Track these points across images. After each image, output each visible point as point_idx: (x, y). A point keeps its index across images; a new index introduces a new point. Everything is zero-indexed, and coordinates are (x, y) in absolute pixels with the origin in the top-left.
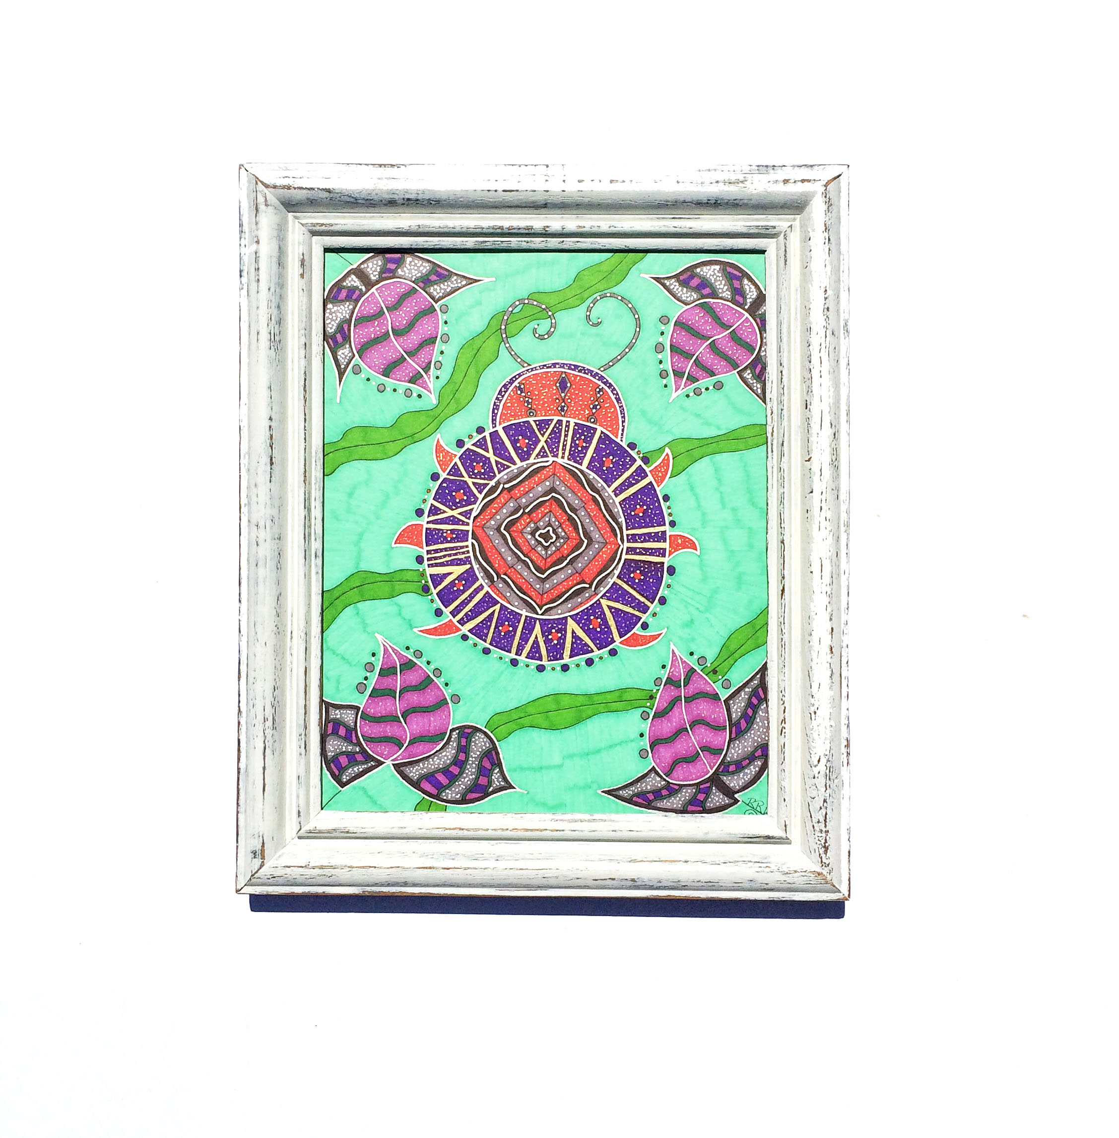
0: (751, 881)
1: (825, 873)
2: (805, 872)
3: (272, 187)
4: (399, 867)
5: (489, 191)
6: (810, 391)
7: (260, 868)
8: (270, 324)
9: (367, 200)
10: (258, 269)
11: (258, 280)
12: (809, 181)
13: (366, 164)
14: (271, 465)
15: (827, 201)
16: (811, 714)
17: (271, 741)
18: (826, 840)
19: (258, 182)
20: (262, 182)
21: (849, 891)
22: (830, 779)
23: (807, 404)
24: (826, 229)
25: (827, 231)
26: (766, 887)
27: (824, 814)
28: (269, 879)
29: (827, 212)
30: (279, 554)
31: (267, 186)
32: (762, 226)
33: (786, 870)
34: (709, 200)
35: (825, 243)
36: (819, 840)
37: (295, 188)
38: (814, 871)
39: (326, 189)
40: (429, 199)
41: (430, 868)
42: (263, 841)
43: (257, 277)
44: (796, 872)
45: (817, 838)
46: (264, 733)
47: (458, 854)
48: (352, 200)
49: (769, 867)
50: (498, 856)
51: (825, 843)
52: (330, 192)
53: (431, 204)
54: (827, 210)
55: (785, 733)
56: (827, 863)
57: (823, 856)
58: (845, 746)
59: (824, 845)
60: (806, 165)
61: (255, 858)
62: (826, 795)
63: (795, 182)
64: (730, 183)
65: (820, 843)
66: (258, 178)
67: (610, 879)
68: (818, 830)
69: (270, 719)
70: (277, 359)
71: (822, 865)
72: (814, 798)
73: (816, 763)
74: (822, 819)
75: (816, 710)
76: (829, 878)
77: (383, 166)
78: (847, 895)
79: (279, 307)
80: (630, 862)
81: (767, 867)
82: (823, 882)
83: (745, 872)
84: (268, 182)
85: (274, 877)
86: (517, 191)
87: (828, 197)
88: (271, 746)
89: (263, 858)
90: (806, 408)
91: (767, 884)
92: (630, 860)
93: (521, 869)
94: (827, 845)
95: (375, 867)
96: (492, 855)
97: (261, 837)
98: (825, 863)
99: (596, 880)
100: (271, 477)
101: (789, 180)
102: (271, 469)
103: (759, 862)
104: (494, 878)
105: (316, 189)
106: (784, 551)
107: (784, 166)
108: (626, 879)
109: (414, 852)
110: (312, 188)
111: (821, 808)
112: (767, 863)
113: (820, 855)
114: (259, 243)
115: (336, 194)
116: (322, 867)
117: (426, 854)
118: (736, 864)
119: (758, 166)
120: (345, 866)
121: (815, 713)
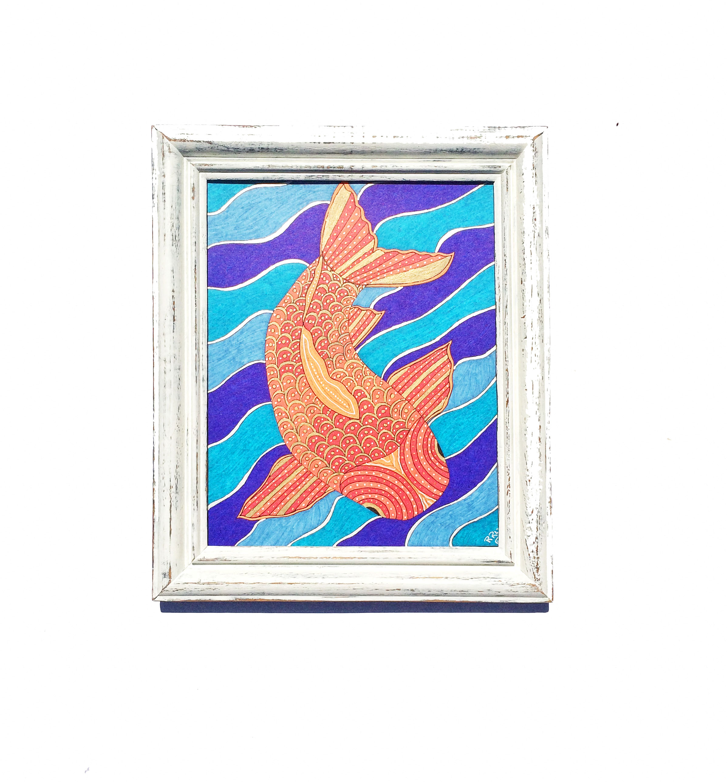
0: (489, 590)
1: (537, 585)
2: (524, 584)
3: (173, 140)
4: (259, 583)
5: (315, 143)
6: (524, 272)
7: (168, 584)
8: (172, 230)
9: (235, 148)
10: (165, 193)
11: (165, 201)
12: (522, 137)
13: (234, 126)
14: (174, 321)
15: (534, 150)
16: (526, 481)
17: (175, 501)
18: (537, 563)
19: (164, 137)
20: (166, 137)
21: (553, 596)
22: (539, 524)
23: (522, 281)
24: (534, 168)
25: (534, 169)
26: (499, 594)
27: (536, 546)
28: (174, 591)
29: (534, 157)
30: (179, 379)
31: (170, 140)
32: (492, 166)
33: (512, 583)
34: (457, 149)
35: (533, 177)
36: (533, 563)
37: (188, 141)
38: (530, 584)
39: (208, 141)
40: (276, 148)
41: (280, 583)
42: (170, 566)
43: (164, 199)
44: (518, 584)
45: (532, 562)
46: (170, 496)
47: (298, 574)
48: (226, 149)
49: (501, 581)
50: (324, 575)
51: (537, 566)
52: (211, 144)
53: (277, 151)
54: (534, 155)
55: (510, 494)
56: (539, 579)
57: (536, 574)
58: (549, 502)
59: (536, 567)
60: (520, 127)
61: (164, 577)
62: (537, 534)
63: (513, 137)
64: (471, 138)
65: (534, 565)
66: (164, 135)
67: (397, 589)
68: (532, 557)
69: (174, 487)
70: (177, 253)
71: (535, 580)
72: (529, 536)
73: (531, 513)
74: (535, 550)
75: (530, 479)
76: (540, 588)
77: (245, 127)
78: (551, 599)
79: (178, 218)
80: (410, 578)
81: (499, 581)
82: (536, 591)
83: (485, 585)
84: (171, 138)
85: (178, 590)
86: (333, 143)
87: (535, 147)
88: (175, 504)
89: (170, 578)
90: (522, 284)
91: (499, 592)
92: (410, 577)
93: (339, 584)
94: (538, 566)
95: (244, 583)
96: (320, 575)
97: (169, 564)
98: (537, 579)
99: (388, 590)
100: (174, 329)
101: (510, 136)
102: (174, 324)
103: (494, 578)
104: (321, 589)
105: (202, 142)
106: (508, 376)
107: (506, 127)
108: (408, 590)
109: (269, 573)
110: (199, 141)
111: (534, 543)
112: (499, 578)
113: (534, 573)
114: (165, 177)
115: (214, 145)
116: (209, 583)
117: (276, 574)
118: (479, 579)
119: (489, 127)
120: (224, 582)
121: (529, 481)
